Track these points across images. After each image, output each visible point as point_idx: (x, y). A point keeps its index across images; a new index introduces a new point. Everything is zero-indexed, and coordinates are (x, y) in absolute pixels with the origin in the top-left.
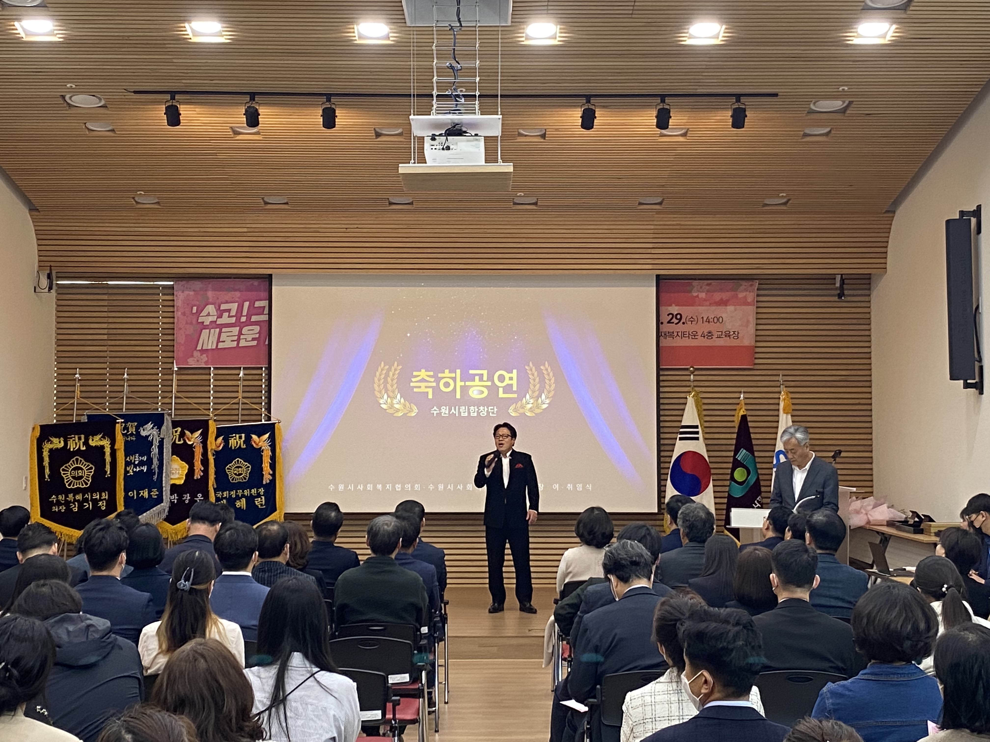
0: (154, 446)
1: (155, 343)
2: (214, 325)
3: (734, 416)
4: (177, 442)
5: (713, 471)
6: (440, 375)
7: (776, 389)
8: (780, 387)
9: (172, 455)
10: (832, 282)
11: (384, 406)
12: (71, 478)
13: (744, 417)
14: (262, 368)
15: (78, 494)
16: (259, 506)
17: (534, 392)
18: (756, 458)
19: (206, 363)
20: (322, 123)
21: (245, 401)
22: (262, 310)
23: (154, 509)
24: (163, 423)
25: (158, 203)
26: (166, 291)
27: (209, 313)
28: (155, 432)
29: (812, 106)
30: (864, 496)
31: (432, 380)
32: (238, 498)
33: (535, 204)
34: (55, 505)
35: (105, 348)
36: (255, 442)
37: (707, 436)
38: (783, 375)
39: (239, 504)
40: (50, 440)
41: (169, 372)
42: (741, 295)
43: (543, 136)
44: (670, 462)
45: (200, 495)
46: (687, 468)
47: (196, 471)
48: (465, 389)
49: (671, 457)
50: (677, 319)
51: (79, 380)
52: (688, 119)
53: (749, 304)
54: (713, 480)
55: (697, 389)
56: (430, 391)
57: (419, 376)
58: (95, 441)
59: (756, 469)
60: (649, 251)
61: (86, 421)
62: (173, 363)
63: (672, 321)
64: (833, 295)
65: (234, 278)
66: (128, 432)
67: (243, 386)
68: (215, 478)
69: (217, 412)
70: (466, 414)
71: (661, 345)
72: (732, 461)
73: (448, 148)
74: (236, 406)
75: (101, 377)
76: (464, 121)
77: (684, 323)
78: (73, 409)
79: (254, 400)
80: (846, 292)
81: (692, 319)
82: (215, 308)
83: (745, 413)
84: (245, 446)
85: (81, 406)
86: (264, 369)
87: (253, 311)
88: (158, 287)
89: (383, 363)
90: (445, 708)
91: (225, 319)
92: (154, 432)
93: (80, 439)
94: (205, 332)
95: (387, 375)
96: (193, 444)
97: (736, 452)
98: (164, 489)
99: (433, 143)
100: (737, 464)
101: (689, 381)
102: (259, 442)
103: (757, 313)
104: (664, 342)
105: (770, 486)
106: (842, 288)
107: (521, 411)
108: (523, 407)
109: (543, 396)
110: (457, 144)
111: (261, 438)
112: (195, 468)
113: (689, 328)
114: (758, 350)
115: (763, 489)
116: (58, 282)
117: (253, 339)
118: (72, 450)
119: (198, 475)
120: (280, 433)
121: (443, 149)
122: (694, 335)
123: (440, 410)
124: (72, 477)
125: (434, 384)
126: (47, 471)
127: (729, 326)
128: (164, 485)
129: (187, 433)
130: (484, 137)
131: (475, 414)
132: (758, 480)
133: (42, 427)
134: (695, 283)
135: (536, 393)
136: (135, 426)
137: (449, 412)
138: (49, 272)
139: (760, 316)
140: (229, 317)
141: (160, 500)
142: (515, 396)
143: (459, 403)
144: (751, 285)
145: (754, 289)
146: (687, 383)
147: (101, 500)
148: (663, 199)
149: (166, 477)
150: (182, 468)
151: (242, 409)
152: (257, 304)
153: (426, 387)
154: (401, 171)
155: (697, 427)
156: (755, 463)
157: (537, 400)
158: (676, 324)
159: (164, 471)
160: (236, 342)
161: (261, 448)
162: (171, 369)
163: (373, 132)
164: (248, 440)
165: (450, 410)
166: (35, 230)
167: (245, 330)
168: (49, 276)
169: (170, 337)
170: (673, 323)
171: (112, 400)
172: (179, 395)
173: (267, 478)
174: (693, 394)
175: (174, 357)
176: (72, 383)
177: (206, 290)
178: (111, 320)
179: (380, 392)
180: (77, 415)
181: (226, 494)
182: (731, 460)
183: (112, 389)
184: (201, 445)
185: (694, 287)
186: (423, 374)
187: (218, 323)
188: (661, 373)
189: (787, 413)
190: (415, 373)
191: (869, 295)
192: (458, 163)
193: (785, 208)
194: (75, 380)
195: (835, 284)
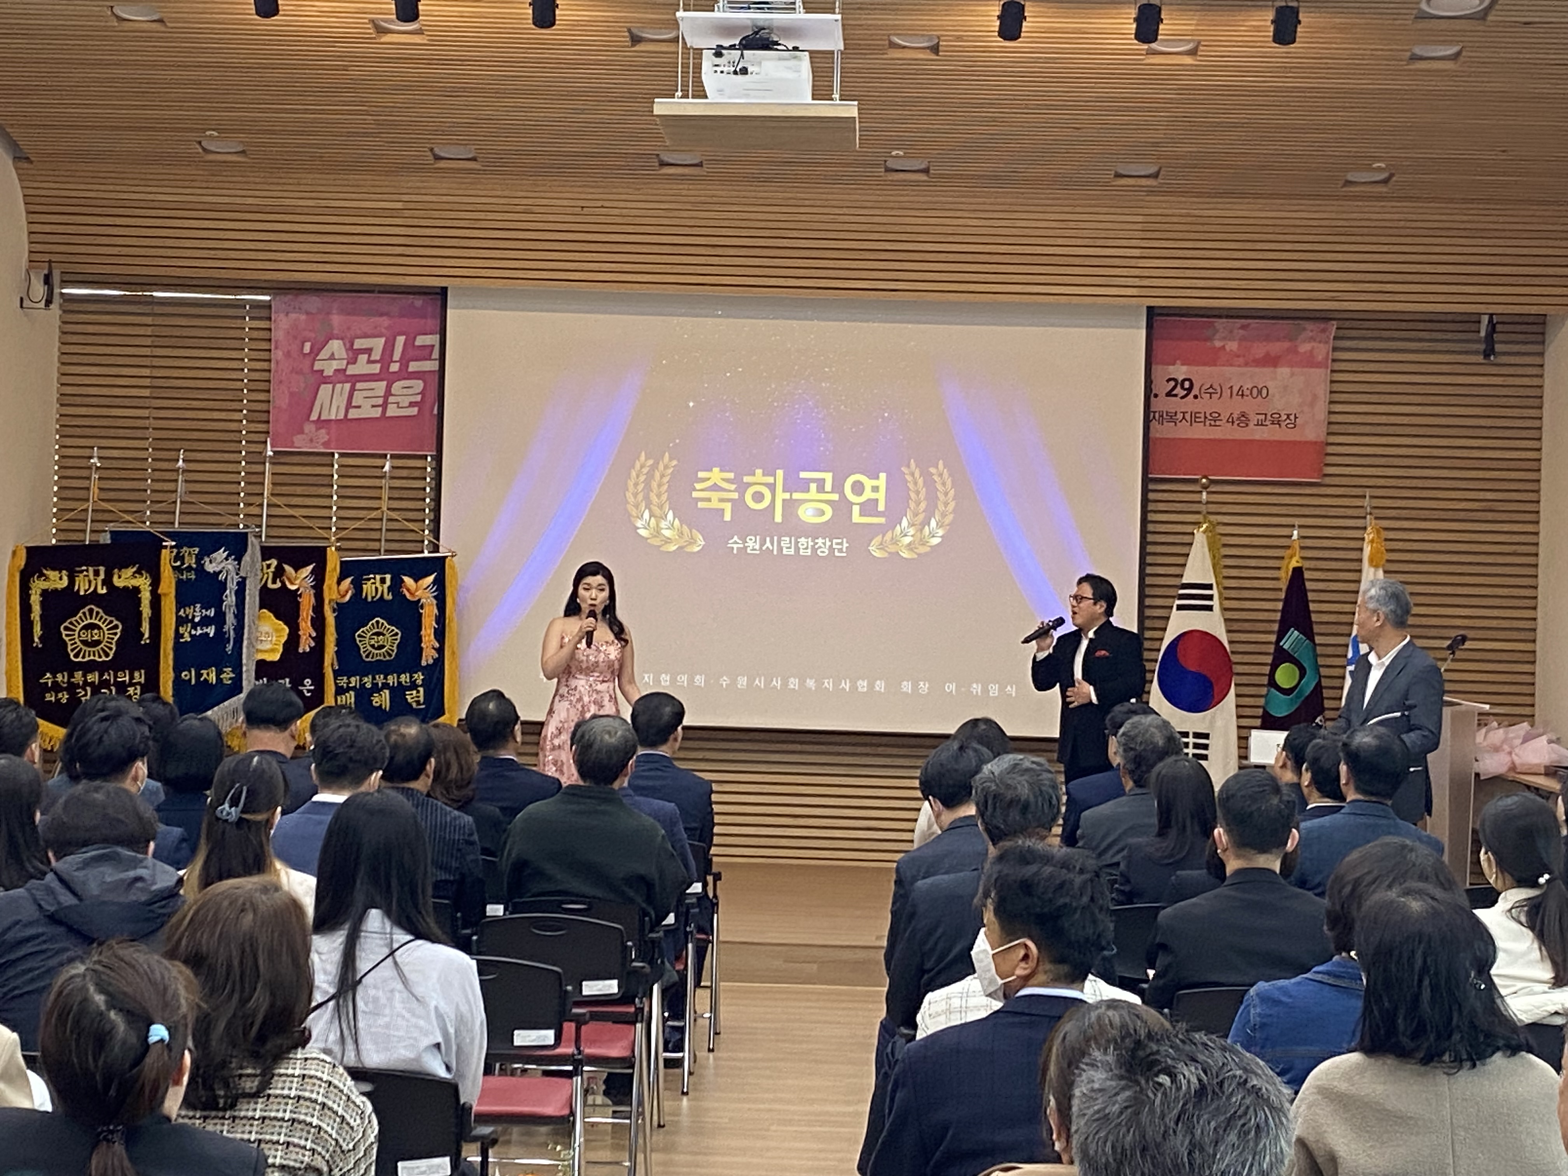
0: (228, 592)
1: (236, 406)
2: (341, 377)
3: (1279, 568)
4: (270, 585)
5: (1237, 669)
6: (746, 479)
7: (1359, 523)
8: (1365, 518)
9: (261, 608)
10: (1474, 327)
11: (643, 532)
12: (79, 643)
13: (1298, 572)
14: (426, 457)
15: (91, 671)
16: (414, 705)
17: (916, 515)
18: (1318, 648)
19: (326, 444)
20: (531, 17)
21: (394, 515)
22: (428, 351)
23: (226, 703)
24: (246, 551)
25: (243, 152)
26: (256, 313)
27: (333, 354)
28: (231, 565)
29: (1424, 6)
30: (1512, 720)
31: (733, 487)
32: (376, 689)
33: (926, 171)
34: (48, 690)
35: (145, 413)
36: (408, 590)
37: (1228, 604)
38: (1372, 497)
39: (376, 699)
40: (44, 575)
41: (257, 459)
42: (1304, 348)
43: (935, 49)
44: (1159, 650)
45: (307, 682)
46: (1190, 662)
47: (303, 639)
48: (790, 506)
49: (1162, 639)
50: (1182, 387)
51: (98, 468)
52: (1197, 25)
53: (1318, 365)
54: (1236, 685)
55: (1212, 518)
56: (728, 507)
57: (709, 479)
58: (124, 579)
59: (1317, 667)
60: (1133, 262)
61: (109, 542)
62: (266, 442)
63: (1174, 392)
64: (1476, 353)
65: (380, 292)
66: (183, 564)
67: (390, 488)
68: (337, 653)
69: (342, 534)
70: (792, 552)
71: (1151, 435)
72: (1272, 651)
73: (744, 71)
74: (375, 525)
75: (137, 464)
76: (775, 24)
77: (1196, 397)
78: (85, 521)
79: (411, 515)
80: (1498, 347)
81: (1211, 390)
82: (345, 344)
83: (1299, 565)
84: (390, 597)
85: (100, 516)
86: (429, 459)
87: (413, 352)
88: (241, 305)
89: (643, 454)
90: (708, 1058)
91: (362, 367)
92: (230, 567)
93: (97, 573)
94: (325, 390)
95: (650, 476)
96: (298, 590)
97: (1281, 635)
98: (244, 669)
99: (718, 61)
100: (1281, 656)
101: (1200, 502)
102: (417, 590)
103: (1332, 382)
104: (1159, 431)
105: (1340, 699)
106: (1490, 339)
107: (892, 549)
108: (895, 541)
109: (933, 523)
110: (760, 63)
111: (420, 582)
112: (301, 633)
113: (1204, 405)
114: (1331, 449)
115: (1327, 704)
116: (64, 291)
117: (412, 404)
118: (82, 593)
119: (305, 645)
120: (455, 574)
121: (735, 73)
122: (1214, 419)
123: (745, 542)
124: (82, 641)
125: (735, 496)
126: (37, 631)
127: (1279, 404)
128: (244, 661)
129: (287, 568)
130: (811, 52)
131: (809, 552)
132: (1319, 688)
133: (30, 550)
134: (1220, 323)
135: (921, 517)
136: (197, 555)
137: (761, 548)
138: (46, 272)
139: (1337, 387)
140: (370, 362)
141: (236, 688)
142: (882, 520)
143: (781, 531)
144: (1324, 331)
145: (1328, 337)
146: (1195, 508)
147: (131, 684)
148: (1160, 169)
149: (248, 648)
150: (277, 630)
151: (387, 530)
152: (421, 340)
153: (722, 500)
154: (658, 110)
155: (1209, 587)
156: (1316, 656)
157: (921, 530)
158: (1182, 398)
159: (246, 636)
160: (380, 409)
161: (419, 600)
162: (260, 453)
163: (627, 34)
164: (396, 586)
165: (763, 542)
166: (25, 196)
167: (397, 387)
168: (47, 280)
169: (262, 396)
170: (1176, 395)
171: (157, 507)
172: (275, 500)
173: (428, 656)
174: (1205, 526)
175: (268, 433)
176: (85, 473)
177: (328, 313)
178: (156, 362)
179: (637, 506)
180: (92, 531)
181: (354, 681)
182: (1271, 649)
183: (158, 486)
184: (312, 592)
185: (1217, 331)
186: (716, 475)
187: (348, 372)
188: (1151, 487)
189: (1376, 567)
190: (701, 475)
191: (1542, 354)
192: (764, 98)
193: (1385, 190)
194: (90, 468)
195: (1479, 332)
